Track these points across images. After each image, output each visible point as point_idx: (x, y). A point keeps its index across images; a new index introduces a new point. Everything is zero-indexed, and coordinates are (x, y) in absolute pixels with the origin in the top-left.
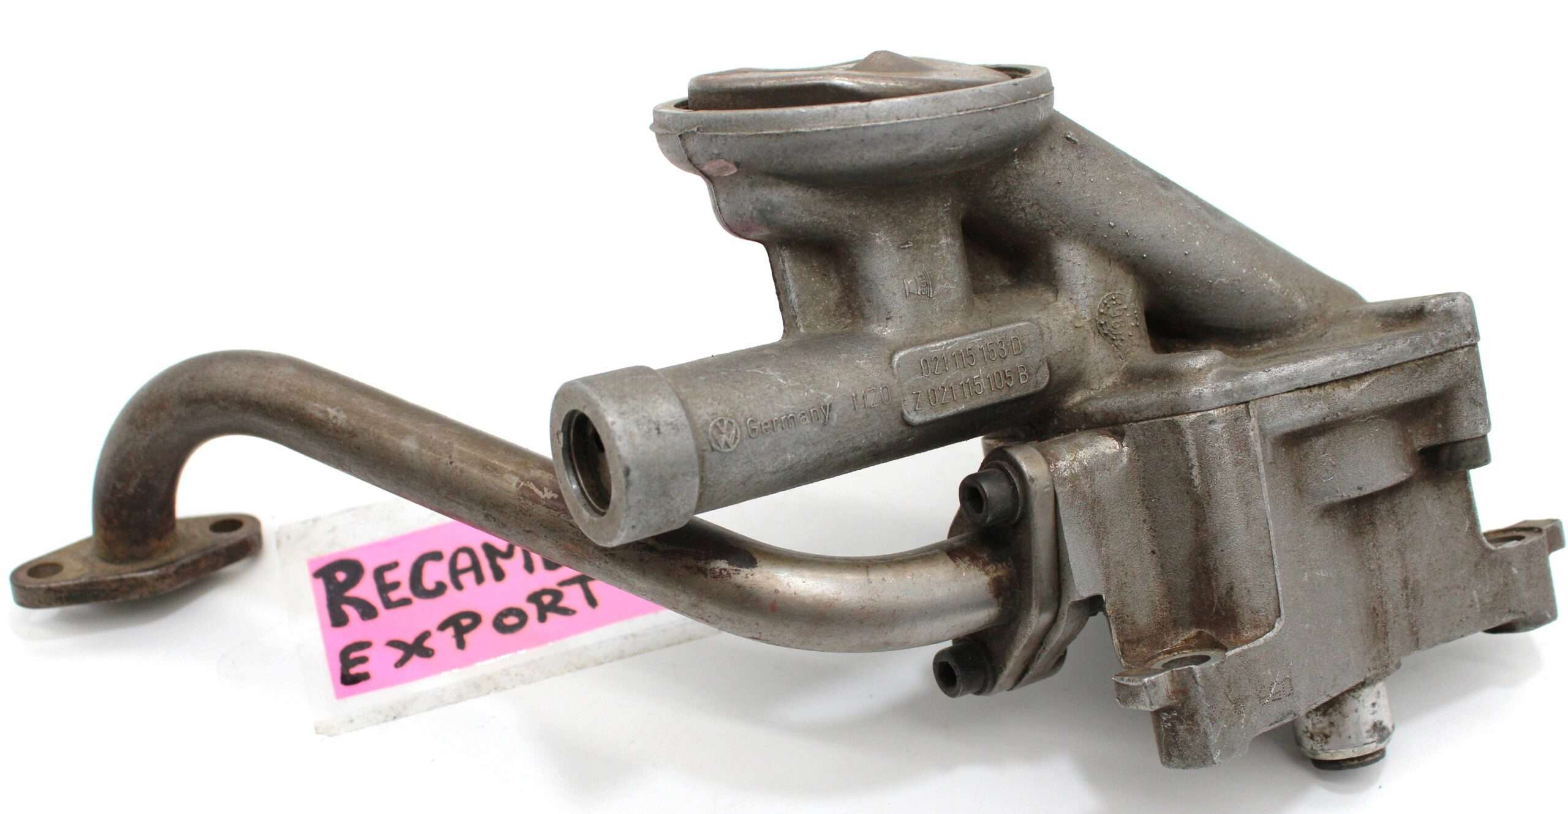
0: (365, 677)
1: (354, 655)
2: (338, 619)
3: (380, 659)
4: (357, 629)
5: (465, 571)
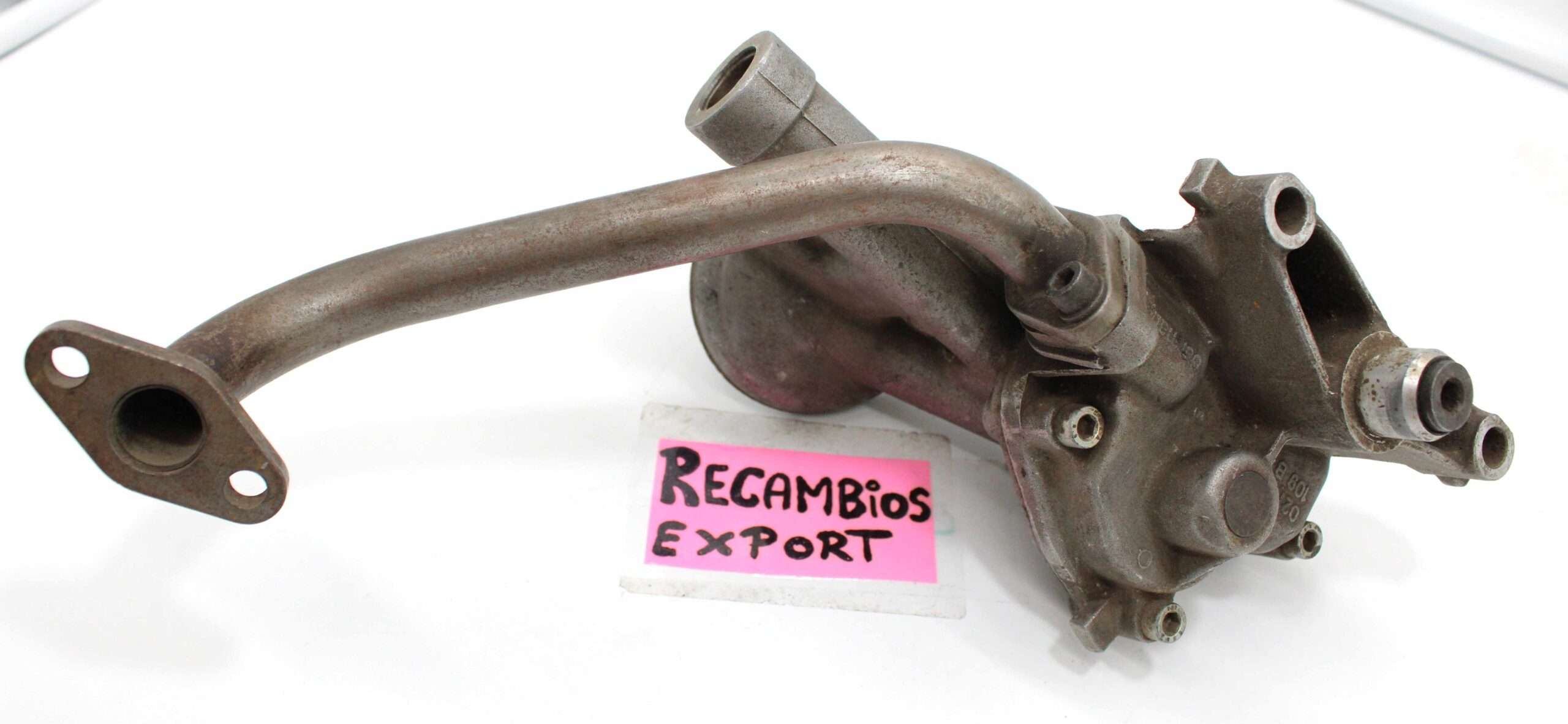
0: (671, 553)
1: (669, 531)
2: (667, 498)
3: (688, 542)
4: (679, 510)
5: (777, 493)
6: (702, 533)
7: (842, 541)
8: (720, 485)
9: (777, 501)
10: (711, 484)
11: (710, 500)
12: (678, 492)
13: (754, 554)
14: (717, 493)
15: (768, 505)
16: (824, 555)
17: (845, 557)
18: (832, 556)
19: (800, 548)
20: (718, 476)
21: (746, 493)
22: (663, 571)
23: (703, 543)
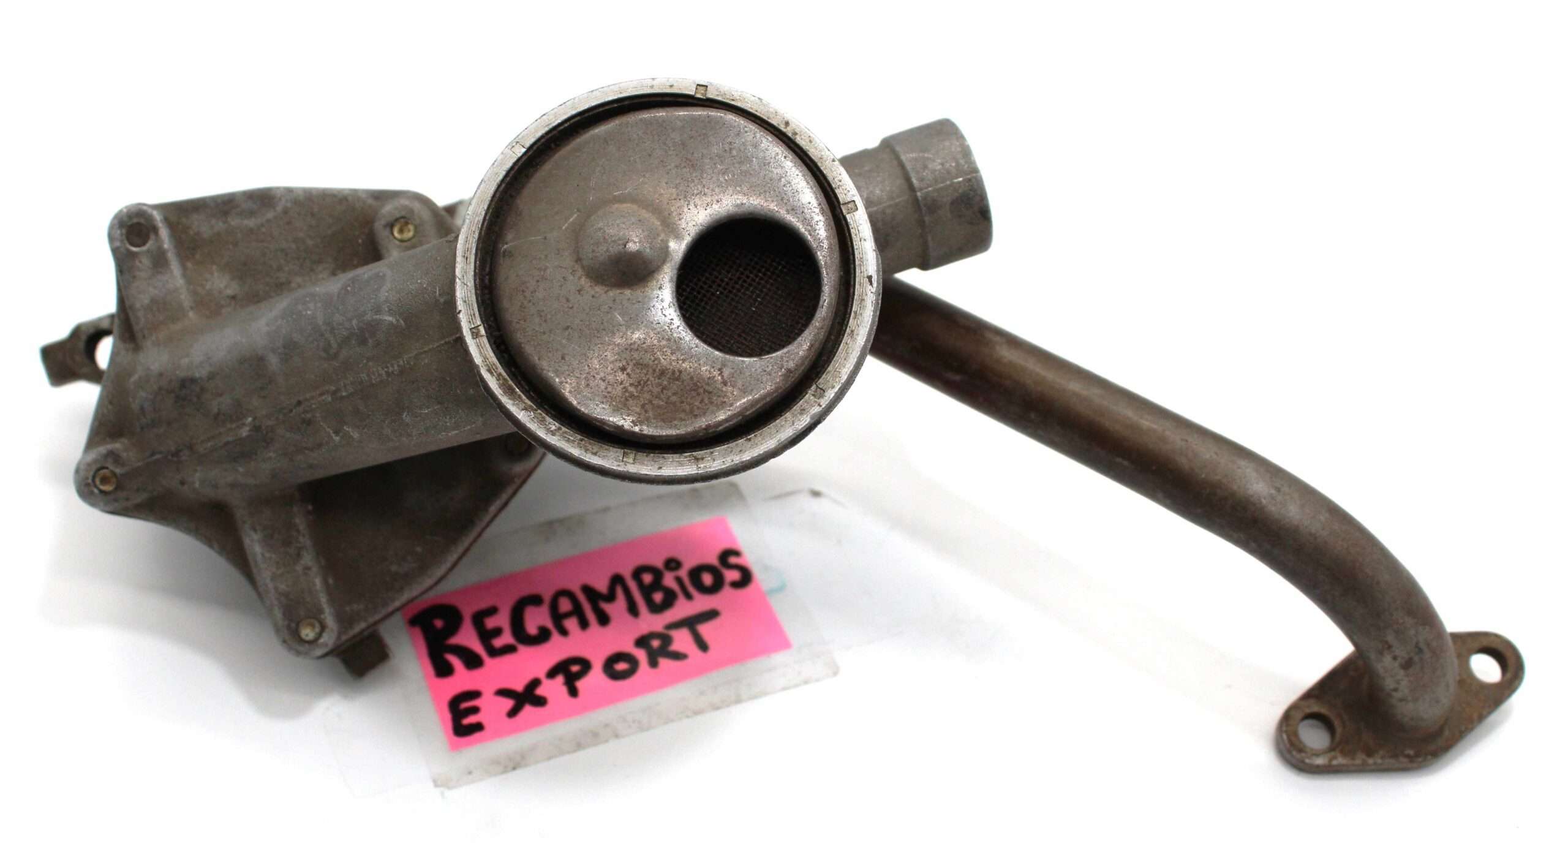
0: (478, 727)
1: (465, 705)
2: (443, 670)
3: (491, 709)
4: (462, 679)
5: (567, 615)
6: (503, 693)
7: (666, 640)
8: (498, 632)
9: (571, 624)
10: (487, 636)
11: (494, 652)
12: (455, 661)
13: (573, 692)
14: (498, 643)
15: (564, 632)
16: (653, 664)
17: (678, 656)
18: (664, 662)
19: (621, 666)
20: (491, 623)
21: (532, 629)
22: (478, 750)
23: (508, 703)
